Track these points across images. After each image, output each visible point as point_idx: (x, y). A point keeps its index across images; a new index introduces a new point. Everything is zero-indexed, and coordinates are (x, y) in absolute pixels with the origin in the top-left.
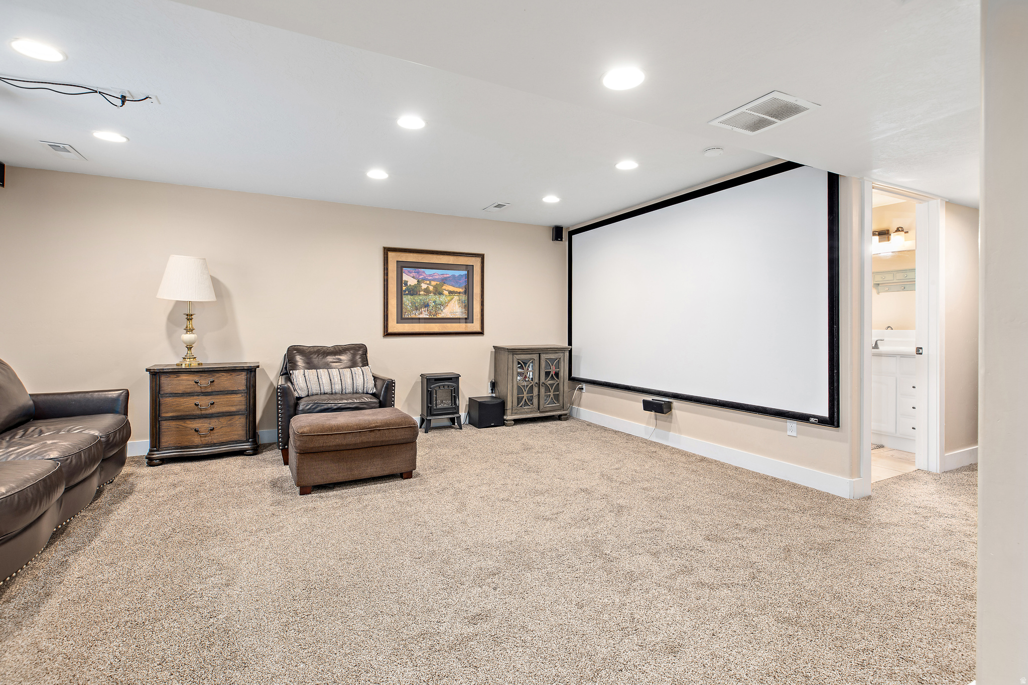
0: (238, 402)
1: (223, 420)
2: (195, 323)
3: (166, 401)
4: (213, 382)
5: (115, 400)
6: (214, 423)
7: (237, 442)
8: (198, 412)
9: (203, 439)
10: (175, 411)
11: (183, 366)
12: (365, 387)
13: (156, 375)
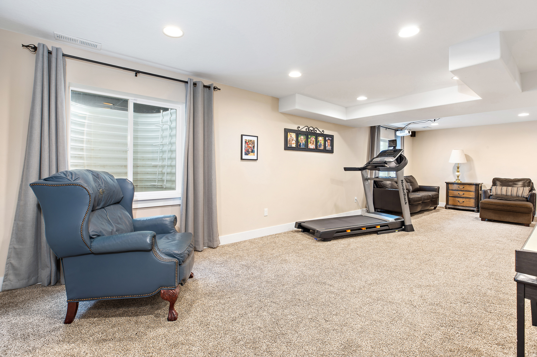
0: (472, 195)
1: (467, 200)
2: (460, 169)
3: (450, 191)
4: (464, 187)
5: (437, 189)
6: (464, 200)
7: (471, 207)
8: (459, 196)
9: (460, 204)
10: (453, 195)
11: (456, 182)
12: (523, 194)
13: (448, 184)
